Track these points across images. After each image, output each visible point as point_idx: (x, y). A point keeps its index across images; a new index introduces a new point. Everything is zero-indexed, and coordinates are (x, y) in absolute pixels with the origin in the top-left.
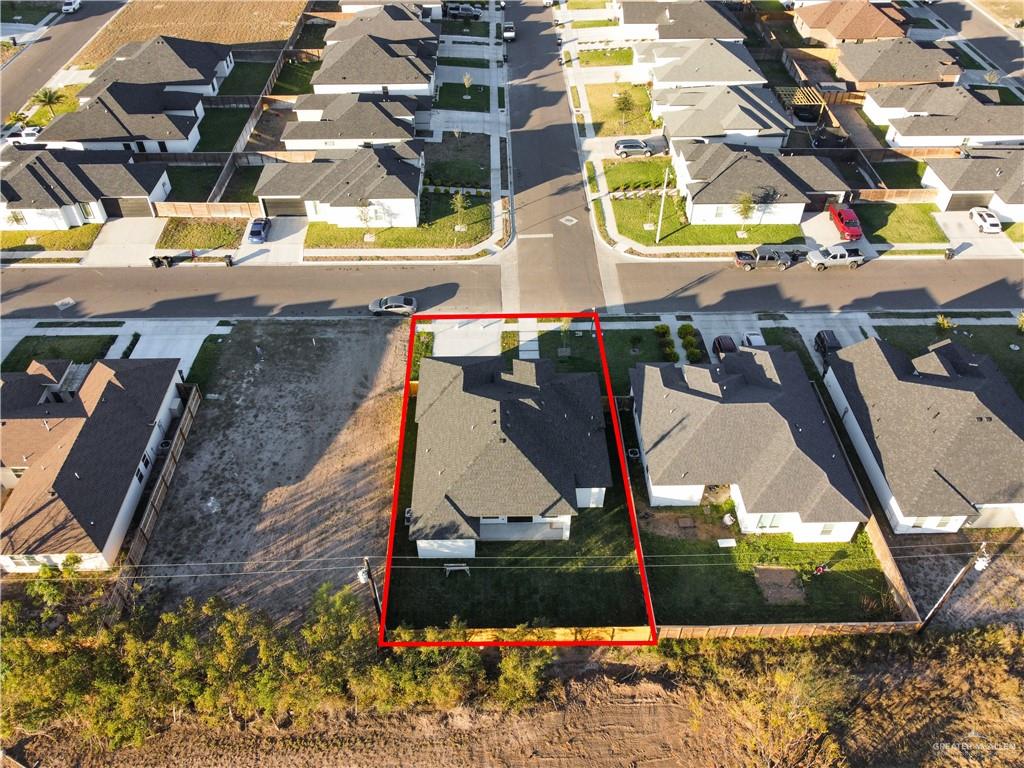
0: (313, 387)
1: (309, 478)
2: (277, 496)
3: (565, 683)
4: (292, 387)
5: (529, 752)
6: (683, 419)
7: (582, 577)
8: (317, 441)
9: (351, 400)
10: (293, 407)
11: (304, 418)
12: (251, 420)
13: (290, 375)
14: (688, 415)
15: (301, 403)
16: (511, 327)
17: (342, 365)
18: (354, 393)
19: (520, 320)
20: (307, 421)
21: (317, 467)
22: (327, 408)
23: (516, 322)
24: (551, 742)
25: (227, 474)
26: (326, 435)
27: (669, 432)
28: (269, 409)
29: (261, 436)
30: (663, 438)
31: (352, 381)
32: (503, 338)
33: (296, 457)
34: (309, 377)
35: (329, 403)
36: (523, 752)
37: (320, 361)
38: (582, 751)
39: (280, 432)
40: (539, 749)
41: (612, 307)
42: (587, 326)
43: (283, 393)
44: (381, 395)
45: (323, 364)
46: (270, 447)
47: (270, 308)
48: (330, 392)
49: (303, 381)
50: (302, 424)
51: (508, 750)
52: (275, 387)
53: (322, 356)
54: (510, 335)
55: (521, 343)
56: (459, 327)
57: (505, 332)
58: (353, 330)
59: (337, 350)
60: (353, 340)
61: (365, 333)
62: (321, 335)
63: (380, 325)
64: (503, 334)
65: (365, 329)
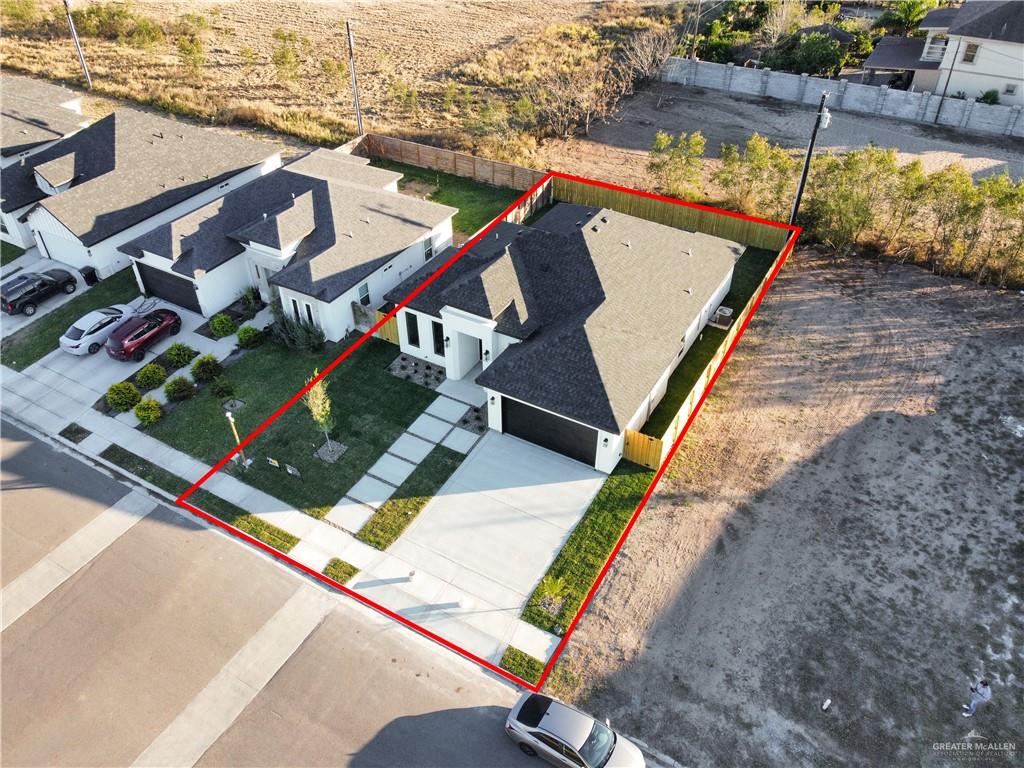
2: (916, 406)
4: (887, 591)
6: (371, 209)
8: (840, 459)
9: (764, 511)
10: (886, 541)
11: (864, 509)
13: (895, 627)
15: (869, 543)
16: (358, 554)
17: (767, 604)
18: (753, 521)
19: (319, 569)
20: (858, 501)
22: (815, 510)
23: (336, 564)
25: (1003, 463)
26: (823, 463)
28: (939, 557)
29: (949, 506)
30: (405, 221)
31: (760, 536)
32: (396, 532)
33: (878, 448)
34: (848, 600)
35: (808, 521)
37: (816, 638)
39: (911, 499)
41: (134, 513)
43: (911, 582)
44: (703, 497)
45: (810, 627)
46: (929, 482)
48: (803, 543)
49: (859, 596)
50: (866, 498)
52: (930, 607)
53: (808, 652)
54: (377, 535)
55: (377, 505)
56: (456, 605)
57: (380, 546)
58: (710, 717)
59: (766, 655)
60: (720, 677)
61: (683, 691)
62: (799, 738)
63: (636, 699)
64: (389, 541)
65: (679, 706)
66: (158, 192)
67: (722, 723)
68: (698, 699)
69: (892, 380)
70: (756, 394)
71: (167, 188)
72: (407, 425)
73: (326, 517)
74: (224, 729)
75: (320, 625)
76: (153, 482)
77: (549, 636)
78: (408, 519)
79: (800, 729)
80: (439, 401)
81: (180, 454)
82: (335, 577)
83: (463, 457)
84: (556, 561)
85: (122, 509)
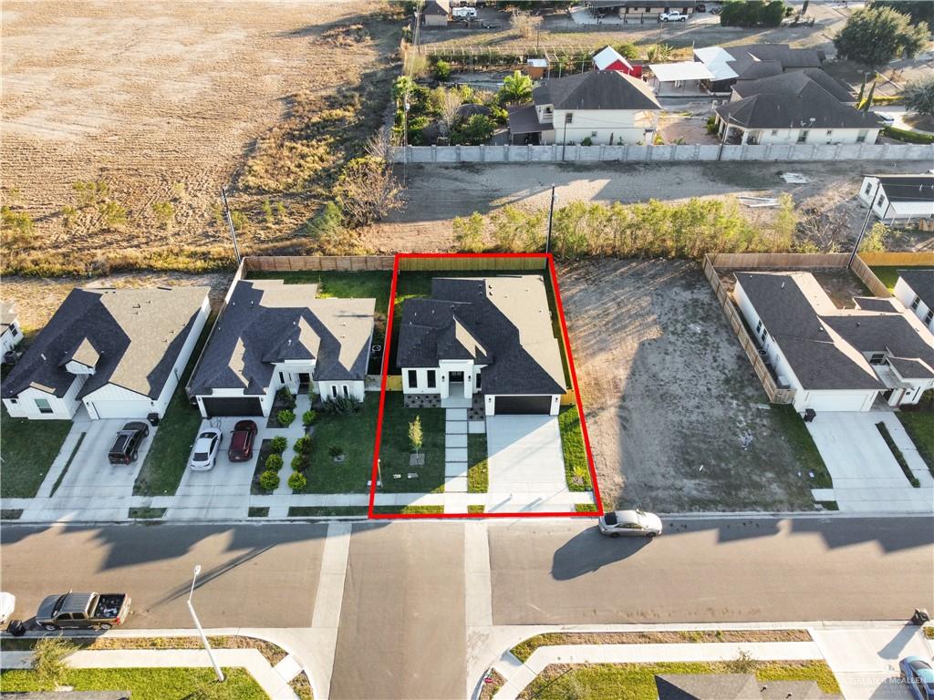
0: (674, 417)
1: (636, 345)
2: (654, 333)
4: (694, 418)
8: (641, 368)
9: (629, 404)
10: (681, 398)
11: (665, 388)
12: (712, 387)
13: (704, 431)
15: (676, 401)
16: (476, 500)
17: (657, 442)
18: (629, 411)
20: (661, 385)
21: (633, 352)
22: (648, 396)
23: (470, 508)
26: (637, 374)
27: (353, 316)
28: (702, 396)
29: (693, 373)
30: (359, 316)
31: (635, 416)
32: (486, 481)
33: (653, 358)
34: (683, 428)
35: (649, 402)
37: (681, 447)
39: (678, 376)
41: (344, 534)
43: (700, 411)
44: (602, 409)
45: (677, 444)
46: (680, 366)
48: (653, 412)
49: (685, 424)
50: (662, 383)
52: (711, 417)
53: (682, 452)
54: (478, 485)
55: (465, 474)
56: (540, 499)
57: (484, 491)
58: (666, 492)
59: (669, 461)
60: (660, 477)
61: (651, 488)
62: (699, 484)
63: (637, 499)
64: (486, 487)
65: (654, 494)
66: (166, 347)
67: (672, 493)
68: (658, 489)
69: (638, 324)
70: (588, 352)
71: (169, 342)
72: (444, 431)
73: (446, 489)
74: (490, 592)
75: (489, 536)
76: (337, 515)
77: (586, 493)
78: (486, 474)
79: (697, 481)
80: (448, 411)
81: (335, 495)
82: (476, 514)
83: (485, 435)
84: (565, 462)
85: (335, 535)
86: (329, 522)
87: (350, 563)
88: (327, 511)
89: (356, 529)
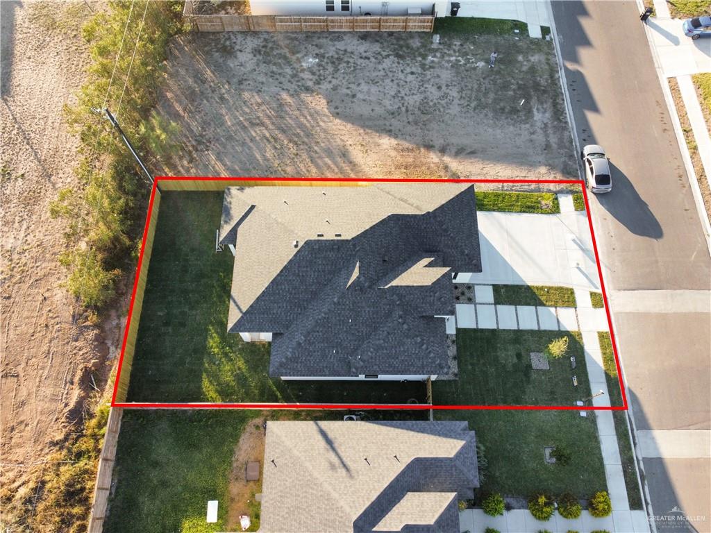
0: (455, 109)
1: (337, 121)
2: (316, 100)
3: (96, 326)
4: (454, 94)
5: (46, 295)
6: (348, 470)
7: (201, 351)
8: (381, 122)
10: (426, 98)
11: (411, 108)
12: (408, 70)
13: (471, 90)
14: (351, 477)
15: (431, 104)
16: (583, 299)
17: (490, 130)
18: (448, 145)
20: (407, 111)
21: (349, 126)
22: (425, 125)
23: (595, 305)
24: (50, 311)
25: (343, 65)
26: (389, 128)
27: (334, 449)
28: (422, 81)
29: (388, 80)
30: (329, 442)
32: (561, 289)
34: (469, 105)
35: (433, 126)
36: (48, 290)
37: (495, 112)
38: (37, 335)
39: (393, 93)
40: (48, 302)
42: (600, 396)
43: (444, 88)
45: (491, 114)
46: (375, 89)
47: (575, 59)
48: (448, 125)
49: (463, 102)
50: (403, 108)
51: (53, 279)
52: (453, 81)
53: (502, 113)
54: (566, 297)
55: (552, 310)
56: (574, 240)
57: (571, 292)
58: (551, 136)
59: (514, 125)
60: (534, 137)
61: (548, 147)
62: (538, 109)
63: (563, 159)
64: (567, 289)
65: (555, 146)
67: (550, 131)
68: (548, 141)
69: (297, 112)
73: (577, 330)
74: (687, 291)
75: (625, 290)
76: (630, 449)
77: (559, 199)
78: (550, 288)
79: (535, 110)
80: (461, 326)
82: (601, 300)
83: (494, 286)
84: (524, 212)
86: (640, 458)
87: (687, 427)
88: (628, 462)
89: (644, 425)
